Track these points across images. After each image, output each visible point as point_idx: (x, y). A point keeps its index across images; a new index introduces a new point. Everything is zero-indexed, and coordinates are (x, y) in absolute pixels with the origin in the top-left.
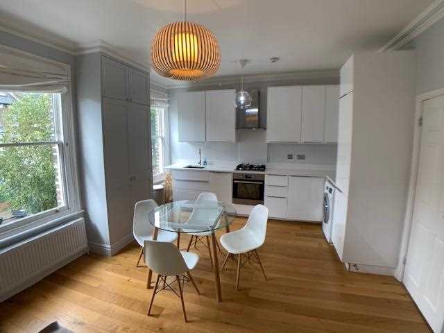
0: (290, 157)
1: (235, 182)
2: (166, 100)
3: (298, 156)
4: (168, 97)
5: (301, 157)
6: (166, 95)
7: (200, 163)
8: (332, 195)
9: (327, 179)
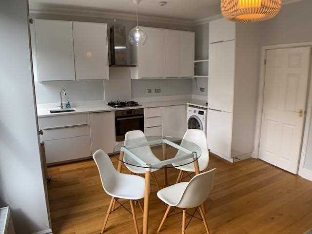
0: (150, 91)
1: (117, 119)
3: (155, 90)
5: (158, 91)
8: (204, 116)
9: (188, 105)
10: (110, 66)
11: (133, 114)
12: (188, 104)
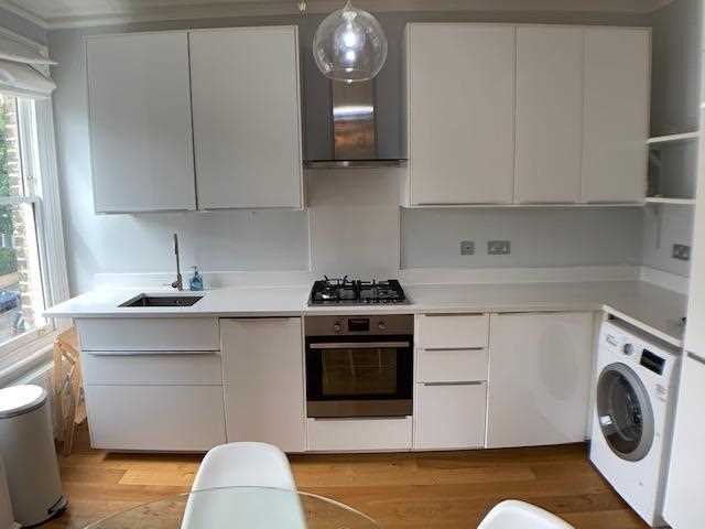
0: (467, 249)
1: (313, 346)
2: (43, 64)
3: (491, 244)
4: (51, 57)
5: (499, 248)
6: (44, 51)
7: (177, 285)
8: (664, 379)
9: (605, 317)
10: (307, 164)
11: (372, 331)
12: (608, 310)
